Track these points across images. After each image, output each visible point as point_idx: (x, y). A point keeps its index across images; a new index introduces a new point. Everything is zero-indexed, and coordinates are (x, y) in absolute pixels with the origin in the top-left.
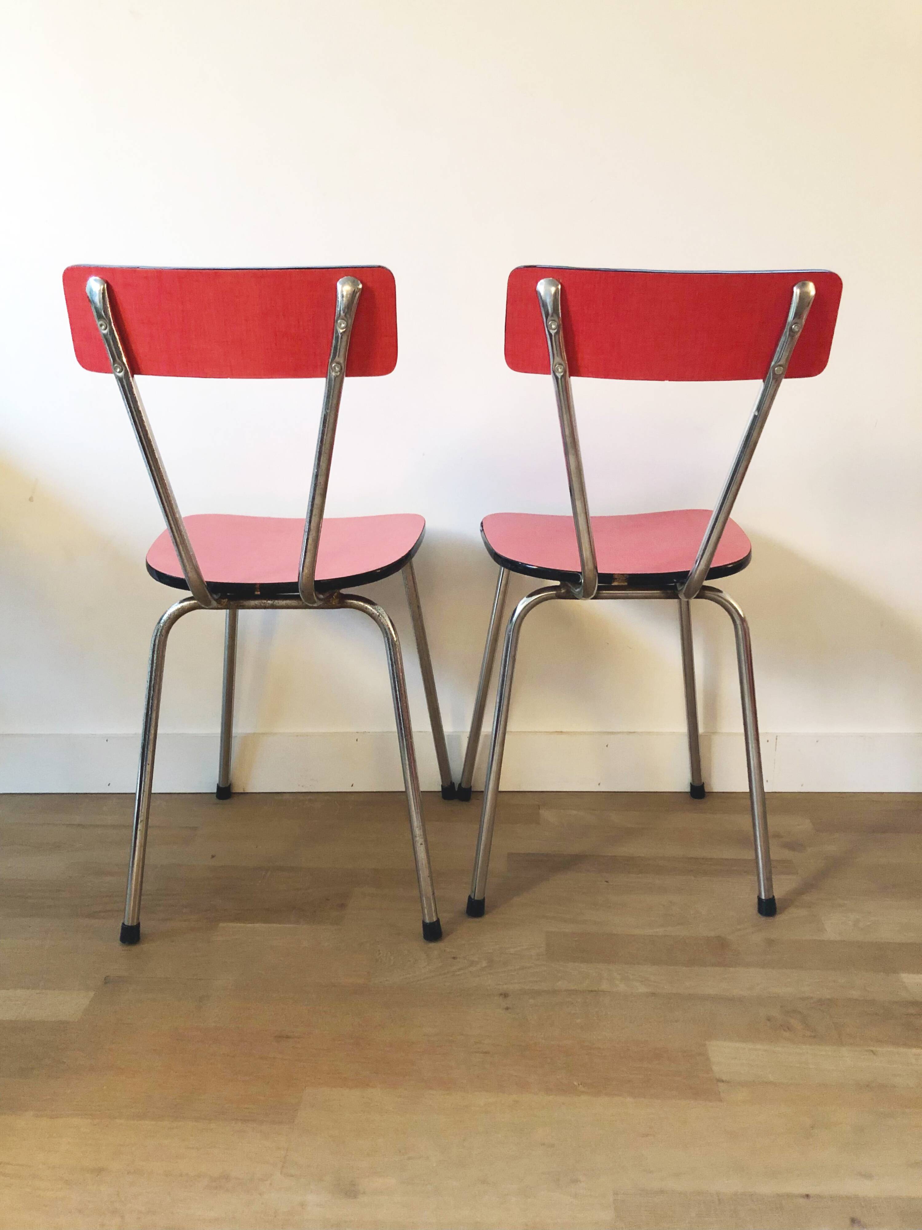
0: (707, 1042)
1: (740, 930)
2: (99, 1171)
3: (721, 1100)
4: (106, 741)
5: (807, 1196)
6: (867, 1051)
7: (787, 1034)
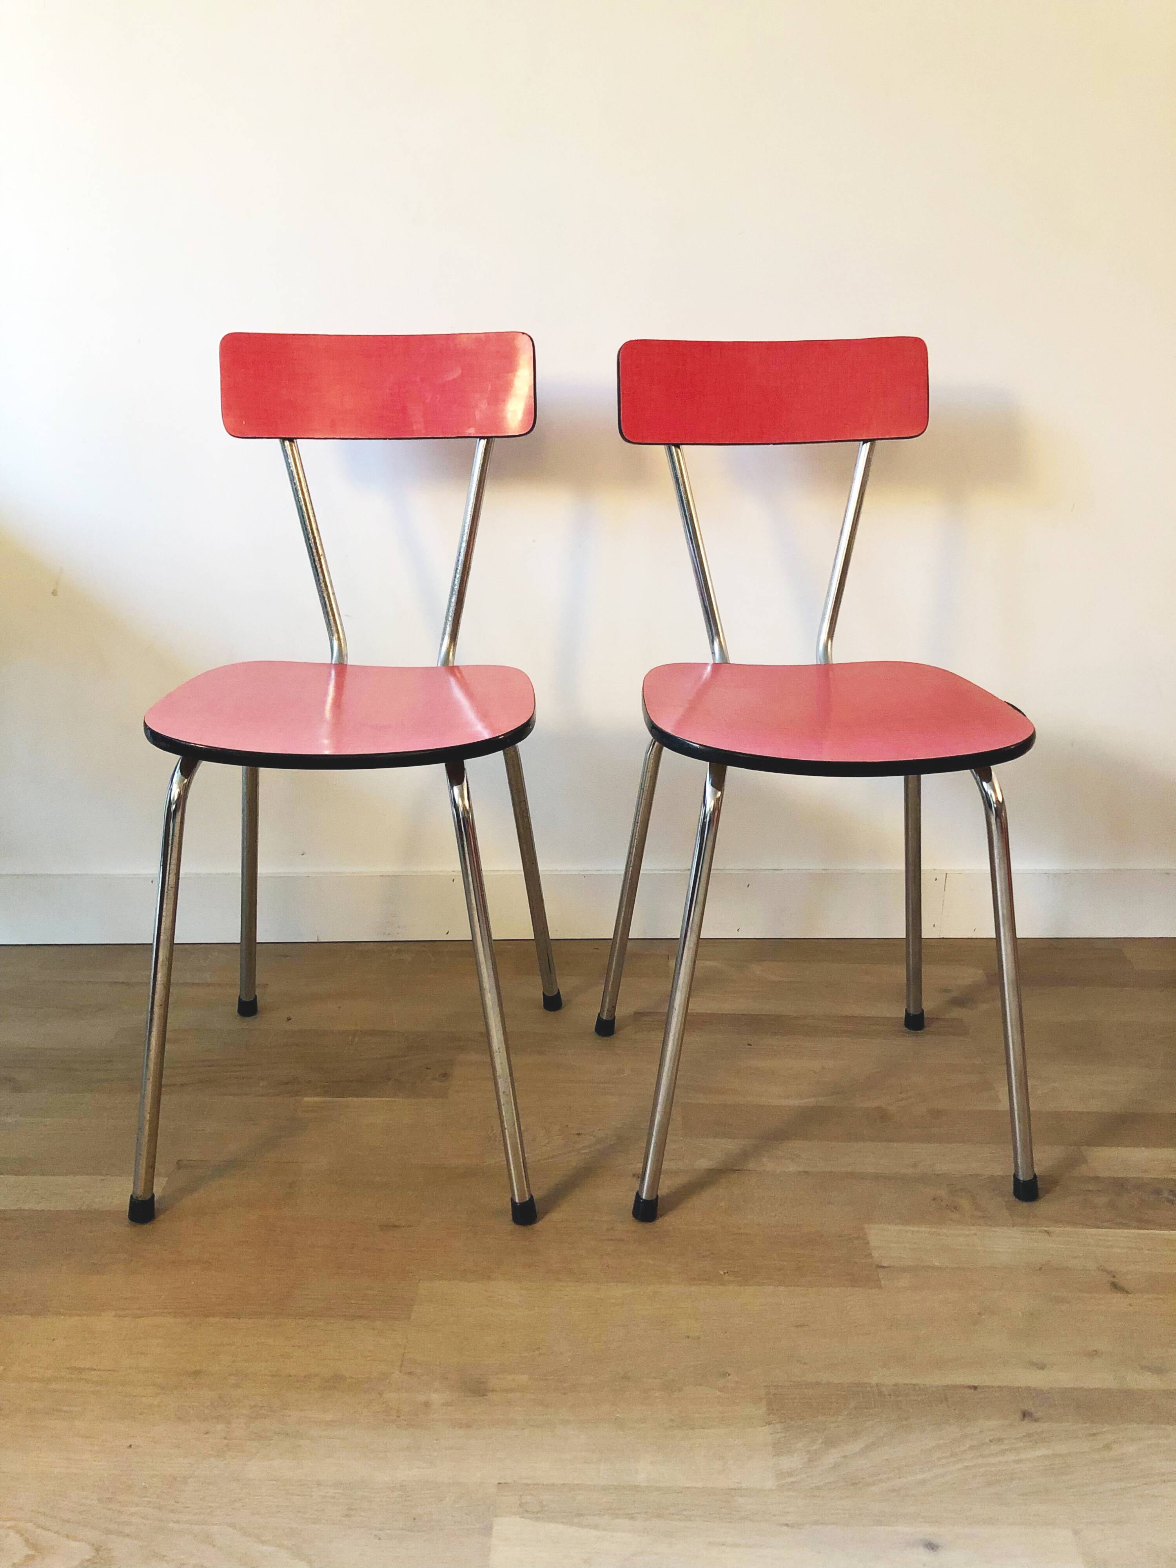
0: (866, 1226)
1: (902, 1099)
2: (197, 1373)
3: (880, 1287)
4: (151, 883)
5: (975, 1388)
6: (1040, 1231)
7: (955, 1216)
